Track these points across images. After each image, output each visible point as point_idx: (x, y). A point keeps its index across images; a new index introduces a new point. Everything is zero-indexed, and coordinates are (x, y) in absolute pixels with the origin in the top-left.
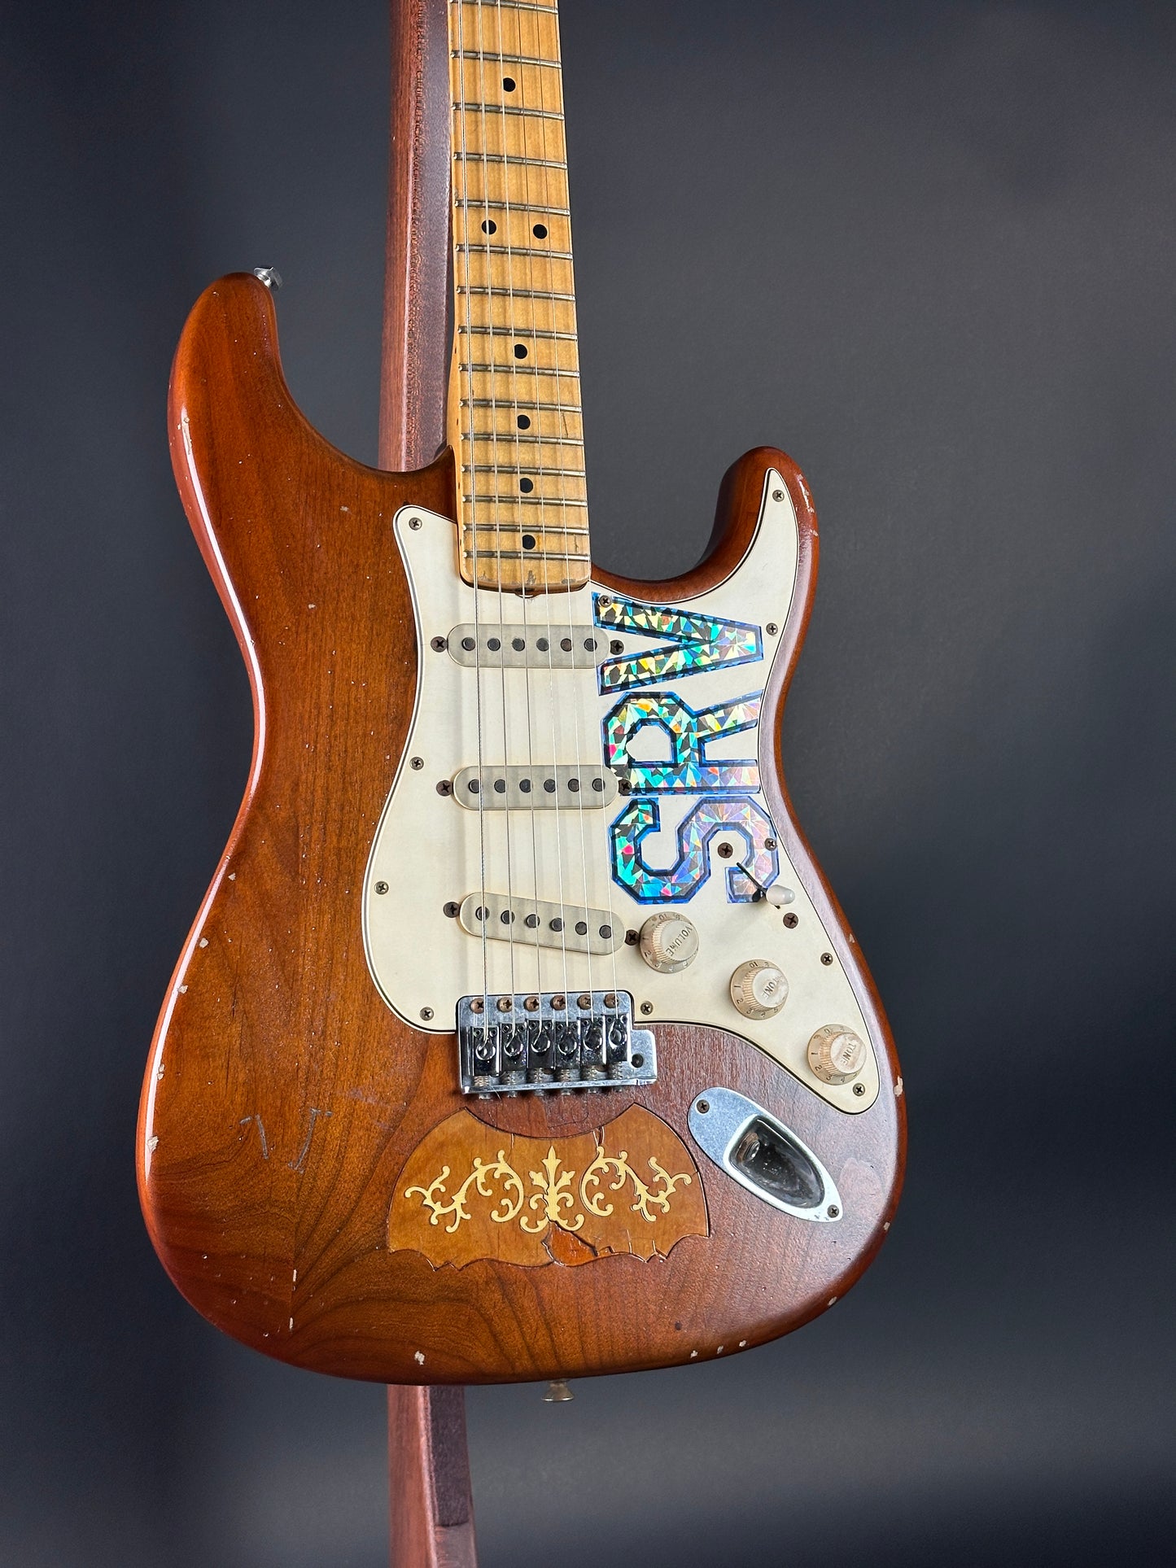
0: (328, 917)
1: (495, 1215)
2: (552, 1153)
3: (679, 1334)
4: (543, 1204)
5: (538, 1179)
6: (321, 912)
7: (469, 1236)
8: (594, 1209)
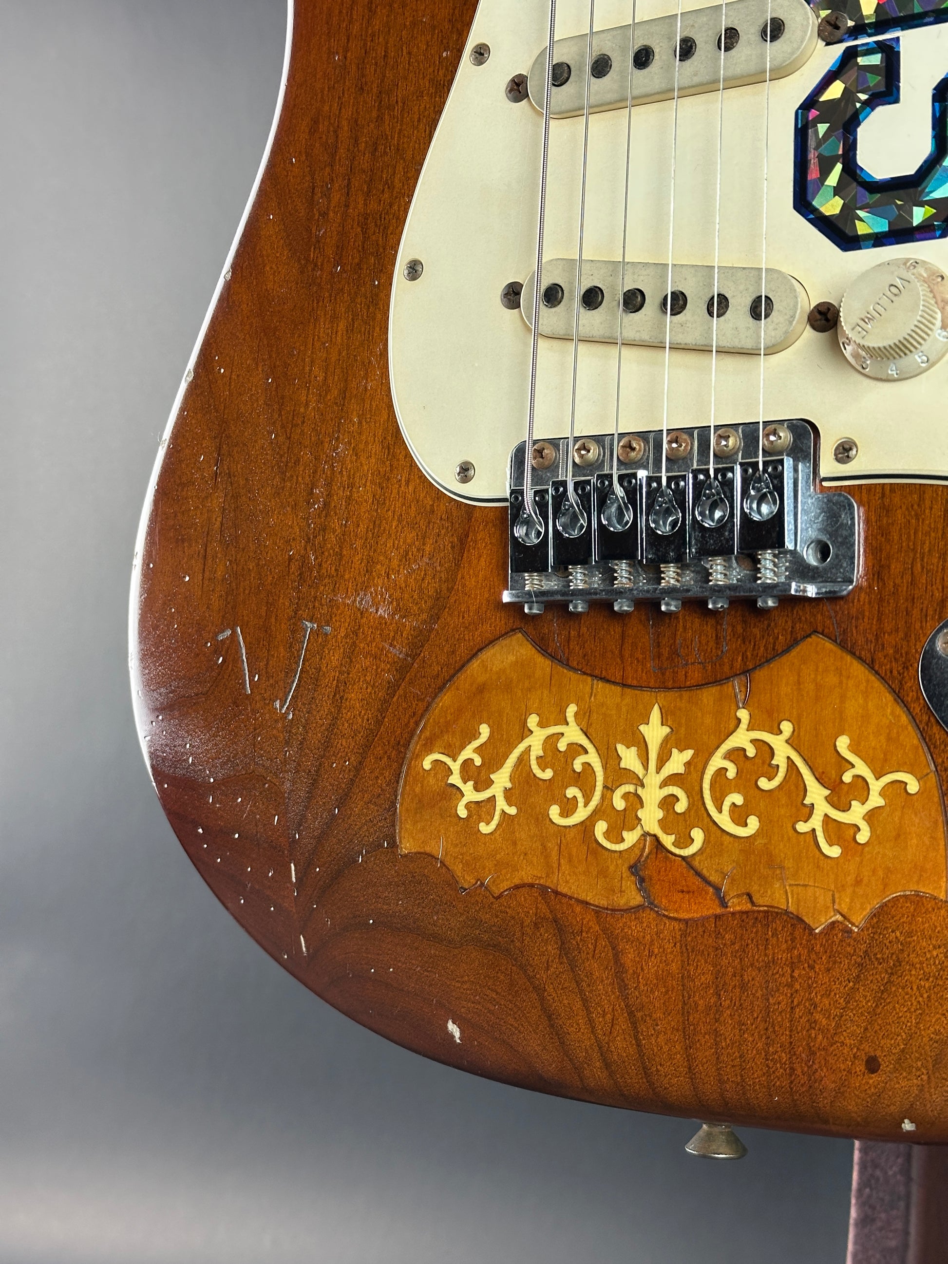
0: (342, 325)
1: (554, 812)
2: (655, 715)
3: (874, 1079)
4: (635, 801)
5: (629, 758)
6: (335, 318)
7: (515, 843)
8: (724, 820)
